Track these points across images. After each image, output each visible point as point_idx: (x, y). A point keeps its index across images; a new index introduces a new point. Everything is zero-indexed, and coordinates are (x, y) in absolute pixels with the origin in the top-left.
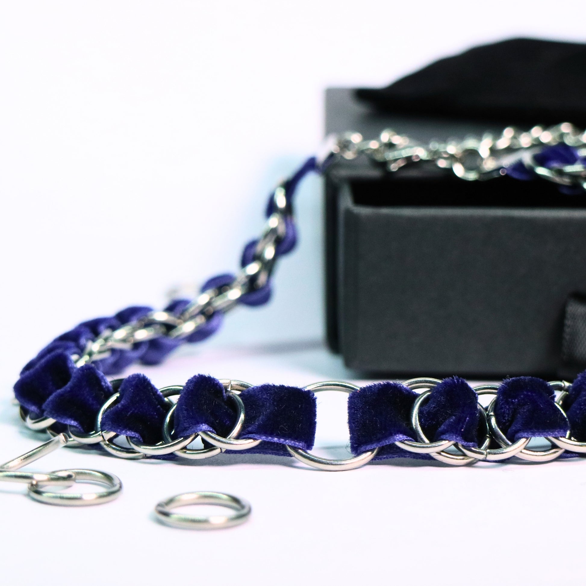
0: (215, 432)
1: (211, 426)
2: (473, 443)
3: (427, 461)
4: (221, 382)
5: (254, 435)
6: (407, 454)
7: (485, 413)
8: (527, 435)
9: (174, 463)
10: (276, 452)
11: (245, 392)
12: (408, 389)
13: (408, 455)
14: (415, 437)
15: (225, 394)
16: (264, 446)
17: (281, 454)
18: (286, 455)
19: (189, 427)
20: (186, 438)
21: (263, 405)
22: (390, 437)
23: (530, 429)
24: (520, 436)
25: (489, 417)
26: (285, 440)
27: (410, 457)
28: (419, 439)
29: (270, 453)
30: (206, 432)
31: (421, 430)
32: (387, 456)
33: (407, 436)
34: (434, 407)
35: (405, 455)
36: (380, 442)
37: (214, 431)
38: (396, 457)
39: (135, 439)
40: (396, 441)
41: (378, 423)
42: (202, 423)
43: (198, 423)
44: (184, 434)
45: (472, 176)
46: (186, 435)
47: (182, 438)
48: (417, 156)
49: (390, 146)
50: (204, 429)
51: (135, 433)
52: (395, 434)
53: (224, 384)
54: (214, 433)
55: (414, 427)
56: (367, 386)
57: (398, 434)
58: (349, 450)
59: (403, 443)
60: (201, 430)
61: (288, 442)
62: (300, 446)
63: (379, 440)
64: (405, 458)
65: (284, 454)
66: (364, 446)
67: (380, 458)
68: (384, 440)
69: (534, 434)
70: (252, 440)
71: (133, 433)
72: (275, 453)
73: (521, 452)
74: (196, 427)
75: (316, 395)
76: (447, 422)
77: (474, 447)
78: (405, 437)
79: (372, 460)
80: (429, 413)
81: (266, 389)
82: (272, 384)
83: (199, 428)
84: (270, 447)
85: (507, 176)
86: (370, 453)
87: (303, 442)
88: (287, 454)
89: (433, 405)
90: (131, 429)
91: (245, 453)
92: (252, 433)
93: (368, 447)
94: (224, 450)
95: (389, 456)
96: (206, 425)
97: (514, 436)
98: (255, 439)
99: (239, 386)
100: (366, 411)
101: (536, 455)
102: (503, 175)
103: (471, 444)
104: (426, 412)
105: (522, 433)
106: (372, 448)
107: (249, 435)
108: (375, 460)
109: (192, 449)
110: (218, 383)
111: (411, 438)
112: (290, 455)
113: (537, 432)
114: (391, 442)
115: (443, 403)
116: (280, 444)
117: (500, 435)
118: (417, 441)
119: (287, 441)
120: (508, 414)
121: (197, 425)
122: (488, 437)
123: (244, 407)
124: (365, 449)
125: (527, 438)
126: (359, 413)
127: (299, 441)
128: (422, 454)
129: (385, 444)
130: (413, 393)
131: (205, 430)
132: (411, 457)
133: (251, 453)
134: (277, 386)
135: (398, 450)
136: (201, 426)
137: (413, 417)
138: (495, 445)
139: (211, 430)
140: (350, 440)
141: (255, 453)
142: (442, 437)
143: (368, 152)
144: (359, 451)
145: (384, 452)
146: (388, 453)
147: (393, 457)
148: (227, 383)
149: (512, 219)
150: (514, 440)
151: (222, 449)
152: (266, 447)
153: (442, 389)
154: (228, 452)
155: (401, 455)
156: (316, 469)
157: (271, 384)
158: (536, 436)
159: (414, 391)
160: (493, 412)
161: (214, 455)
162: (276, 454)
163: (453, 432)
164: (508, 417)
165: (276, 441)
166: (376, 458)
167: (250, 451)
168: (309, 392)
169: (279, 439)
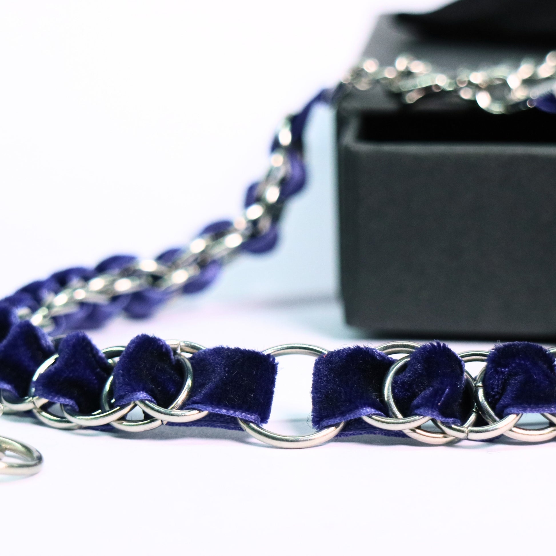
0: (155, 401)
1: (150, 395)
2: (452, 419)
3: (401, 439)
4: (168, 343)
5: (199, 405)
6: (377, 430)
7: (473, 383)
8: (517, 411)
9: (112, 436)
10: (226, 425)
11: (196, 355)
12: (383, 354)
13: (378, 432)
14: (386, 412)
15: (172, 357)
16: (212, 418)
17: (231, 427)
18: (237, 429)
19: (125, 395)
20: (122, 407)
21: (214, 371)
22: (356, 411)
23: (521, 404)
24: (509, 412)
25: (477, 387)
26: (235, 412)
27: (380, 434)
28: (391, 413)
29: (219, 427)
30: (144, 401)
31: (393, 403)
32: (354, 432)
33: (376, 410)
34: (410, 377)
35: (375, 432)
36: (344, 416)
37: (153, 400)
38: (364, 433)
39: (68, 408)
40: (362, 415)
41: (342, 394)
42: (139, 391)
43: (134, 390)
44: (120, 403)
45: (497, 109)
46: (121, 404)
47: (119, 408)
48: (437, 86)
49: (408, 74)
50: (141, 398)
51: (70, 399)
52: (362, 407)
53: (171, 346)
54: (154, 403)
55: (386, 399)
56: (335, 350)
57: (365, 407)
58: (311, 424)
59: (370, 417)
60: (138, 399)
61: (238, 415)
62: (252, 418)
63: (343, 414)
64: (375, 435)
65: (235, 427)
66: (326, 420)
67: (346, 434)
68: (349, 414)
69: (525, 410)
70: (197, 412)
71: (67, 400)
72: (224, 426)
73: (511, 430)
74: (133, 395)
75: (277, 359)
76: (423, 394)
77: (454, 423)
78: (373, 411)
79: (337, 436)
80: (403, 383)
81: (219, 351)
82: (227, 346)
83: (136, 396)
84: (219, 419)
85: (535, 108)
86: (333, 428)
87: (256, 414)
88: (238, 427)
89: (409, 373)
90: (64, 396)
91: (191, 426)
92: (197, 403)
93: (331, 422)
94: (165, 423)
95: (356, 432)
96: (145, 393)
97: (503, 411)
98: (200, 411)
99: (190, 348)
100: (330, 380)
101: (529, 435)
102: (531, 107)
103: (451, 420)
104: (400, 382)
105: (511, 408)
106: (335, 423)
107: (194, 405)
108: (340, 436)
109: (130, 419)
110: (165, 344)
111: (380, 412)
112: (242, 429)
113: (528, 408)
114: (356, 417)
115: (420, 372)
116: (229, 416)
117: (487, 410)
118: (387, 415)
119: (237, 413)
120: (498, 385)
121: (133, 393)
122: (474, 411)
123: (192, 373)
124: (327, 423)
125: (517, 415)
126: (323, 382)
127: (251, 413)
128: (394, 431)
129: (349, 419)
130: (388, 358)
131: (143, 398)
132: (382, 434)
133: (198, 426)
134: (232, 348)
135: (367, 426)
136: (139, 394)
137: (385, 387)
138: (481, 422)
139: (150, 398)
140: (312, 413)
141: (202, 426)
142: (416, 411)
143: (383, 82)
144: (320, 426)
145: (351, 427)
146: (356, 429)
147: (361, 434)
148: (176, 345)
149: (533, 158)
150: (501, 416)
151: (163, 421)
152: (214, 419)
153: (420, 355)
154: (170, 424)
155: (370, 431)
156: (269, 445)
157: (225, 346)
158: (528, 412)
159: (390, 356)
160: (481, 383)
161: (154, 427)
162: (226, 427)
163: (428, 407)
164: (497, 388)
165: (224, 413)
166: (342, 434)
167: (196, 424)
168: (269, 355)
169: (228, 410)
